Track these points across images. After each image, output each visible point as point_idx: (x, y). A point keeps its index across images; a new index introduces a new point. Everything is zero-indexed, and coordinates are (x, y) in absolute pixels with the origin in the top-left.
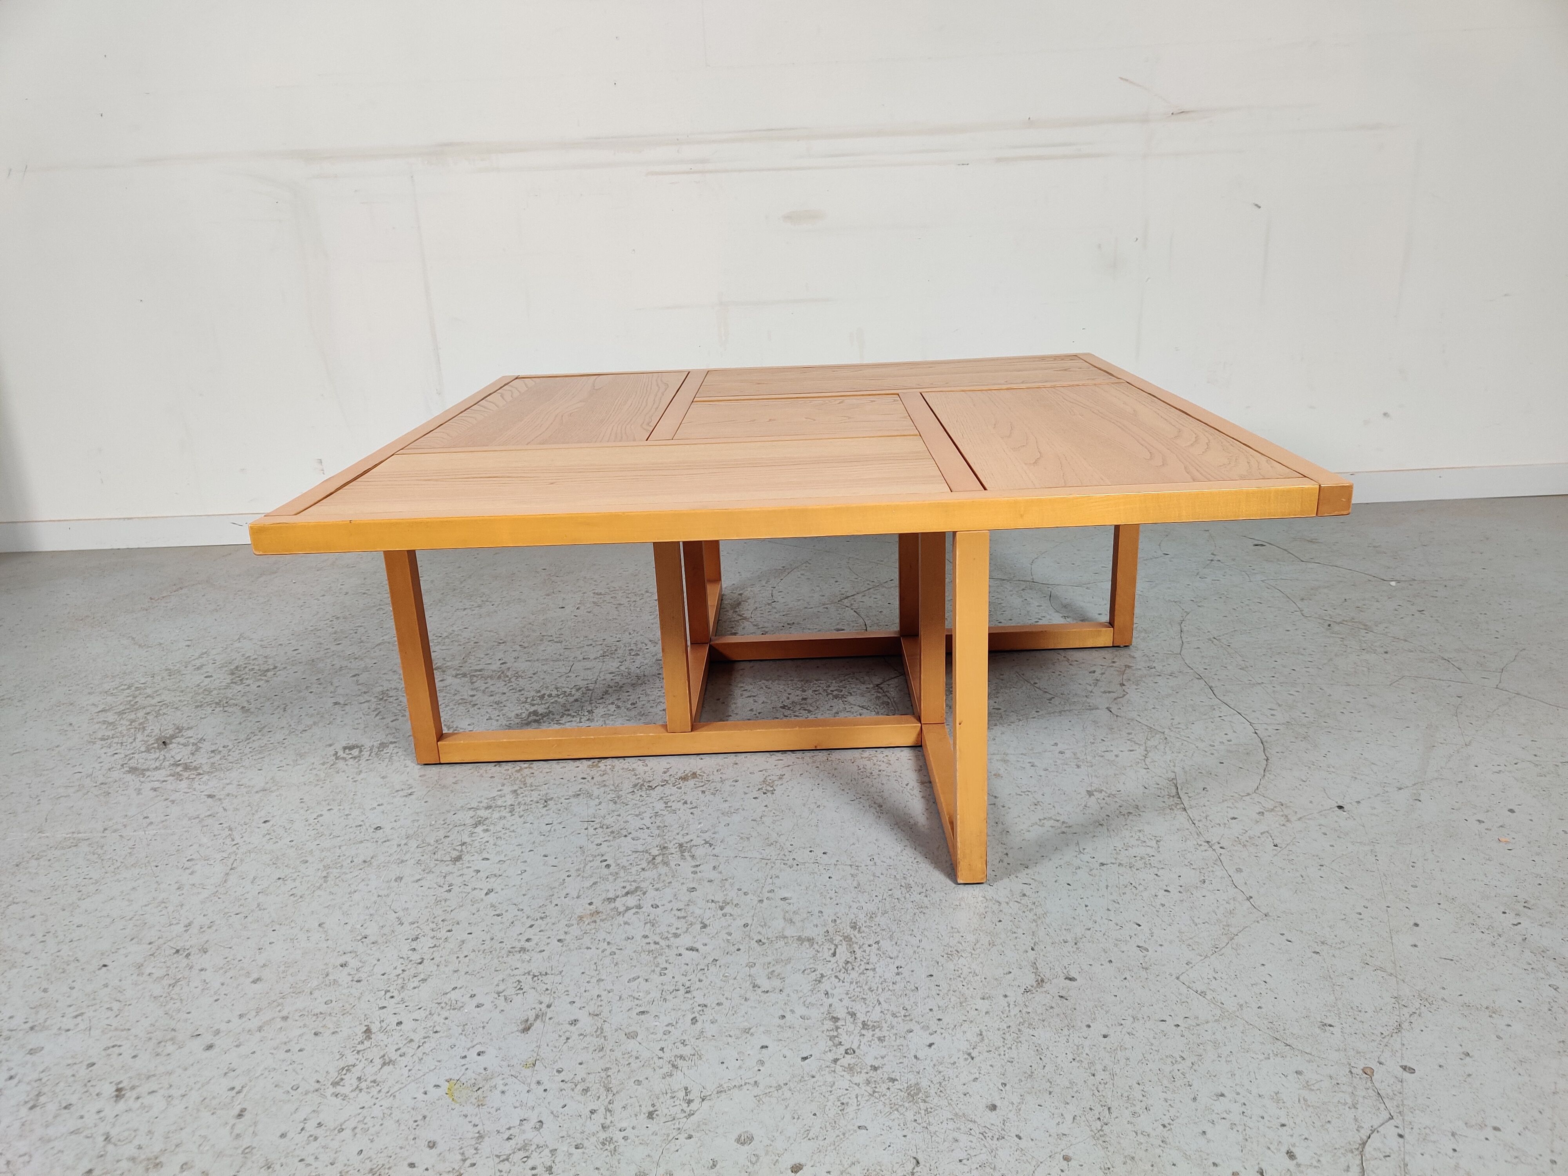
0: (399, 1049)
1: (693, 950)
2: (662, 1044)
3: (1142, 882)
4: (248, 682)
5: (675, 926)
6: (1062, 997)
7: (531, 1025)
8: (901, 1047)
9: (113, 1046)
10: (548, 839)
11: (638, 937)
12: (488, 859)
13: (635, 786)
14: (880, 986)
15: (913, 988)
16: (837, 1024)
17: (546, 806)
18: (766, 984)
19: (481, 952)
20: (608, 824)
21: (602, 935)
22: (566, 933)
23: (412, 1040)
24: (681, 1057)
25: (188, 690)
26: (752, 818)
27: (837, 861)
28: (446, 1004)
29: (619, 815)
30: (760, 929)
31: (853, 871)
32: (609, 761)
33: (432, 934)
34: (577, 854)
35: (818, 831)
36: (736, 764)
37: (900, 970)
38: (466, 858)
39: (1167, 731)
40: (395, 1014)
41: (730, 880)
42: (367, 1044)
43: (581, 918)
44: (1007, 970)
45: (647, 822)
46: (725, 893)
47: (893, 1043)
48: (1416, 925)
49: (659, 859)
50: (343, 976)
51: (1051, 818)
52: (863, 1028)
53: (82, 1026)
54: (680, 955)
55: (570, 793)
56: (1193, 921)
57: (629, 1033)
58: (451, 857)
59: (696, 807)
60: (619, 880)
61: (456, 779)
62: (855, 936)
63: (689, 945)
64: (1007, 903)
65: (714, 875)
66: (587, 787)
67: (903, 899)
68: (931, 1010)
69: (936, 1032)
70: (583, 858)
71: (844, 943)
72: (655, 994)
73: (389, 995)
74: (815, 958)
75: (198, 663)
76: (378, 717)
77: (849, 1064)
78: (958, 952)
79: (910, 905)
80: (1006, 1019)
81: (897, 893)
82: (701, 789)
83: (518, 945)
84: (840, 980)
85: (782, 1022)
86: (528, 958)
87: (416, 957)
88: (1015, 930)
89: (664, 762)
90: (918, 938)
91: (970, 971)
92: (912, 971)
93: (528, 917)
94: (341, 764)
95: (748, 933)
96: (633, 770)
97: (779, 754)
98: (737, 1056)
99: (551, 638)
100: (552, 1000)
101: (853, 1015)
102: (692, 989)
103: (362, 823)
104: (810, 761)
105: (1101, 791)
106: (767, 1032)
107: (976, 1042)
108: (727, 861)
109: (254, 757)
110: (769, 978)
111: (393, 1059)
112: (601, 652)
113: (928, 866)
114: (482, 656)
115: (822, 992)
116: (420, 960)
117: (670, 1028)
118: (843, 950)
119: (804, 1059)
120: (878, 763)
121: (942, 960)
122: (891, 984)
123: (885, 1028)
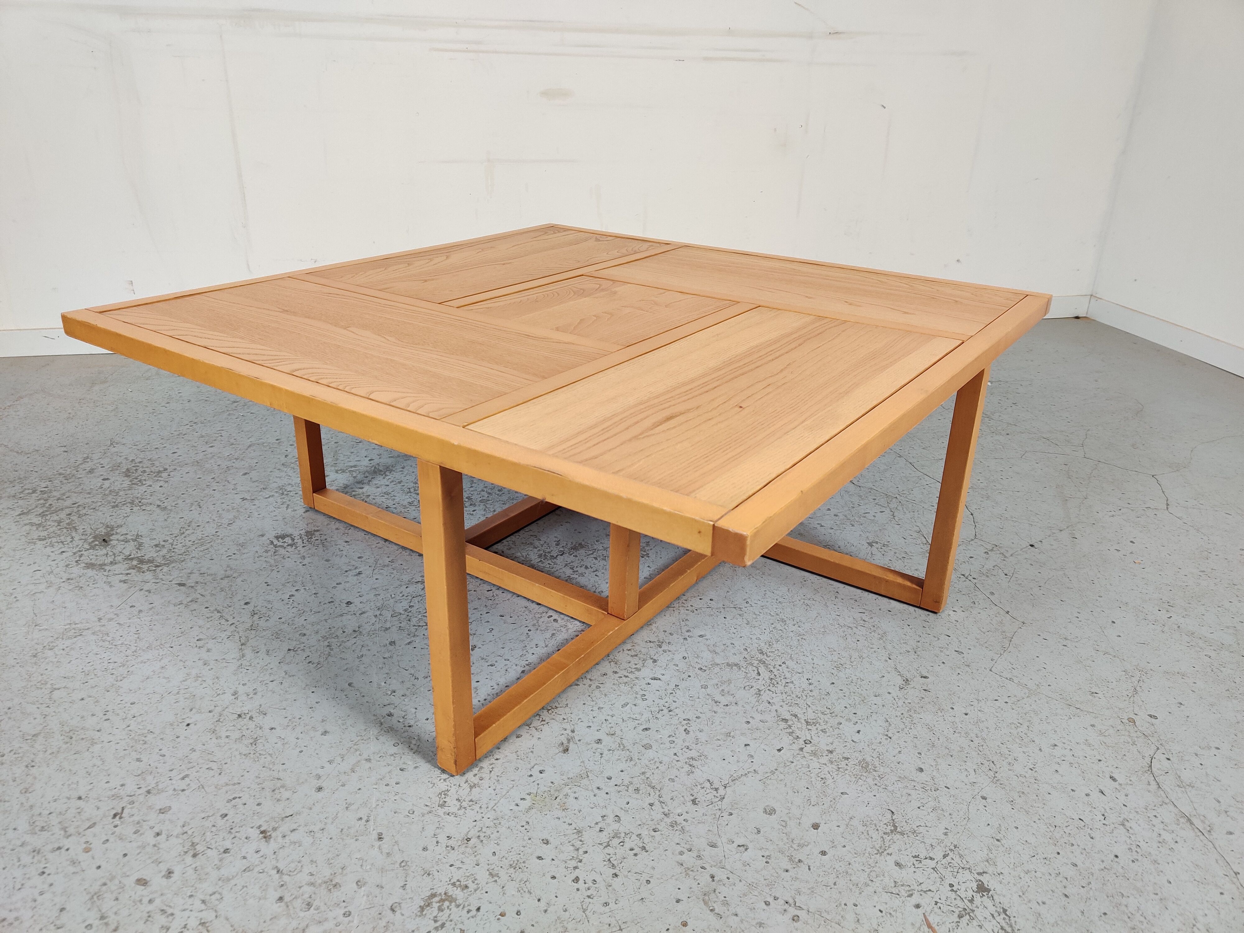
2: (673, 751)
6: (925, 690)
7: (568, 746)
8: (840, 735)
9: (234, 799)
10: (496, 602)
11: (610, 674)
13: (538, 556)
14: (802, 693)
15: (826, 693)
16: (788, 723)
18: (723, 700)
23: (481, 767)
24: (692, 758)
27: (725, 606)
30: (696, 660)
31: (740, 613)
34: (525, 614)
37: (810, 681)
39: (898, 497)
41: (654, 625)
44: (880, 675)
46: (656, 635)
47: (833, 733)
48: (1113, 622)
50: (394, 723)
52: (807, 725)
53: (194, 786)
54: (649, 684)
56: (981, 630)
57: (645, 745)
59: (597, 570)
62: (766, 660)
63: (652, 676)
64: (857, 627)
67: (784, 630)
68: (846, 707)
69: (857, 722)
70: (533, 616)
71: (762, 665)
72: (647, 715)
74: (747, 678)
76: (290, 510)
77: (812, 751)
78: (842, 665)
79: (792, 634)
80: (898, 709)
81: (779, 626)
82: (593, 556)
84: (773, 692)
85: (749, 726)
88: (871, 646)
90: (810, 658)
91: (857, 677)
92: (819, 681)
93: (515, 666)
94: (282, 551)
95: (689, 664)
96: (530, 544)
98: (731, 754)
100: (572, 726)
101: (796, 716)
102: (672, 708)
103: (332, 600)
105: (879, 542)
106: (743, 734)
107: (887, 727)
110: (723, 695)
115: (765, 701)
117: (672, 739)
118: (762, 669)
119: (779, 750)
121: (835, 672)
122: (809, 692)
123: (822, 724)
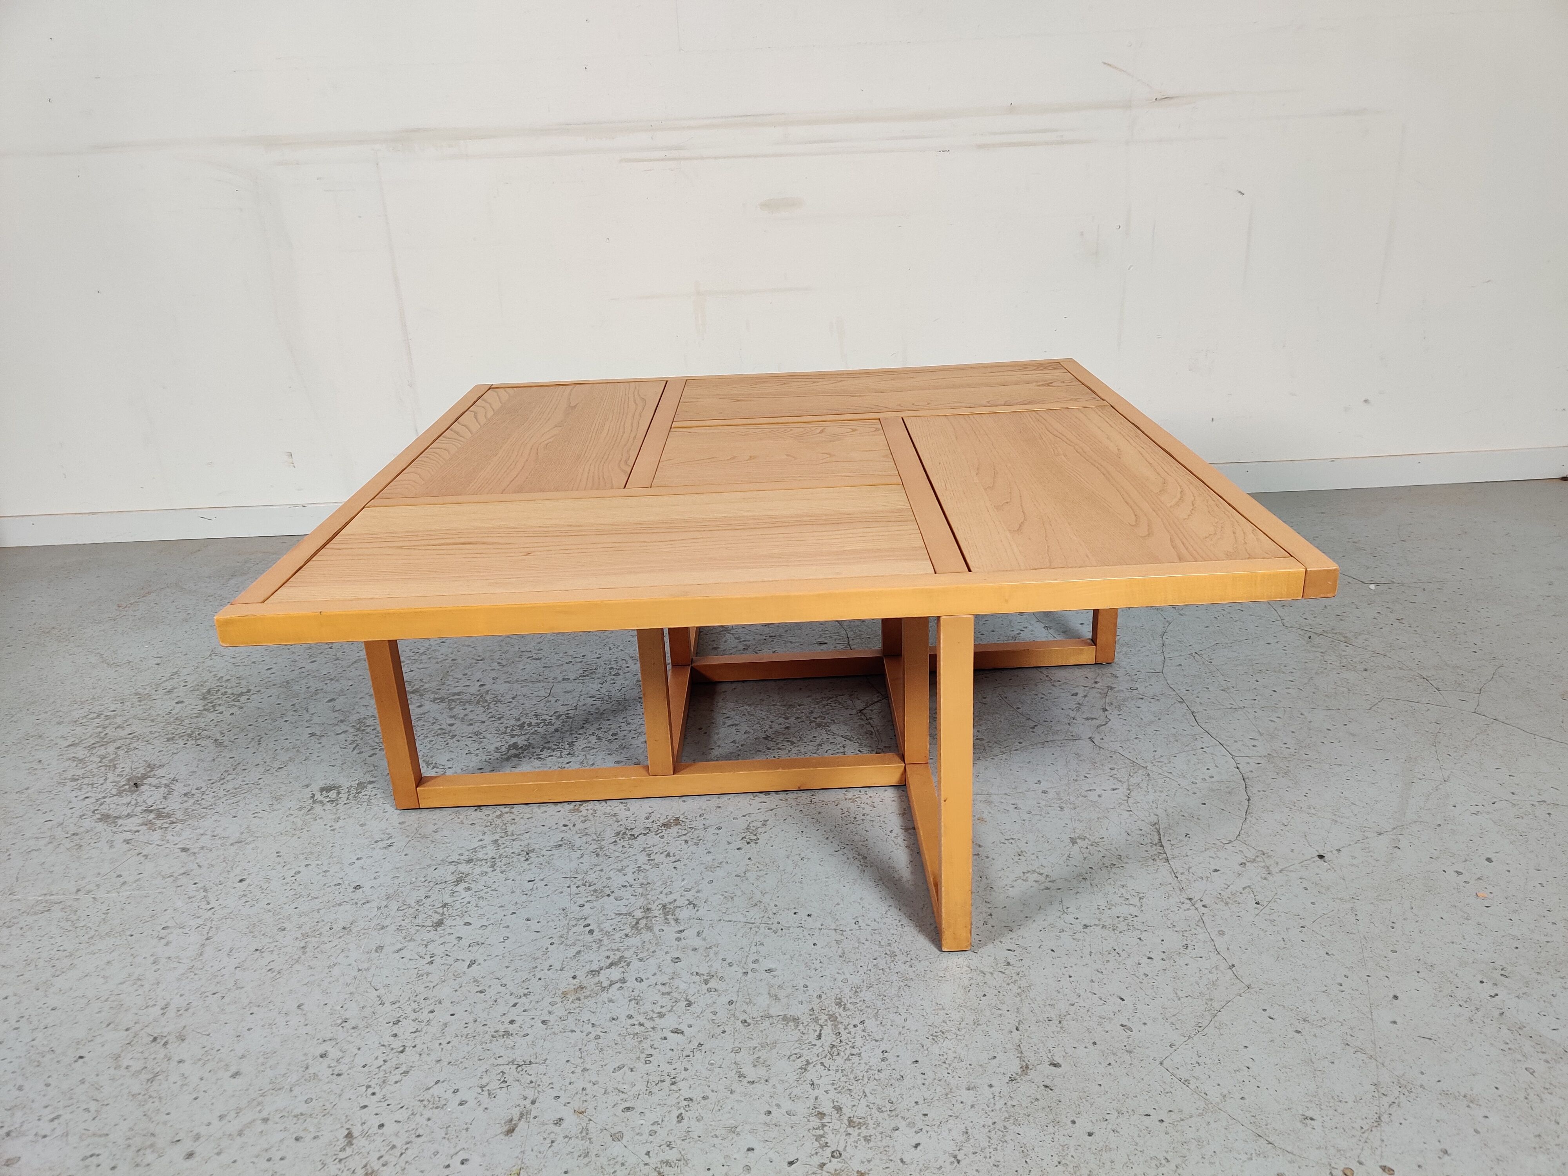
0: (382, 1157)
1: (678, 1033)
2: (648, 1147)
3: (1125, 947)
4: (221, 709)
5: (660, 1004)
6: (1046, 1087)
7: (516, 1125)
8: (887, 1149)
9: (92, 1156)
10: (531, 898)
11: (623, 1017)
12: (470, 924)
13: (618, 834)
14: (865, 1074)
15: (899, 1077)
16: (824, 1121)
17: (527, 860)
18: (751, 1073)
19: (464, 1038)
20: (591, 881)
21: (586, 1015)
22: (550, 1013)
23: (394, 1147)
24: (667, 1163)
25: (159, 719)
26: (736, 873)
27: (822, 925)
28: (429, 1101)
29: (602, 870)
30: (745, 1007)
31: (838, 937)
32: (590, 805)
33: (413, 1016)
34: (561, 917)
35: (802, 888)
36: (720, 807)
37: (886, 1054)
38: (448, 922)
39: (1149, 765)
40: (376, 1114)
41: (714, 949)
42: (349, 1151)
43: (565, 994)
44: (991, 1055)
45: (630, 878)
46: (710, 963)
47: (879, 1144)
48: (1396, 997)
49: (643, 923)
50: (323, 1069)
51: (1034, 871)
52: (849, 1126)
53: (59, 1132)
54: (665, 1038)
55: (552, 844)
56: (1176, 994)
57: (615, 1134)
58: (433, 922)
59: (679, 860)
60: (603, 948)
61: (436, 827)
62: (840, 1015)
63: (675, 1026)
64: (991, 973)
65: (697, 942)
66: (569, 836)
67: (887, 970)
68: (916, 1103)
69: (921, 1130)
70: (567, 921)
71: (830, 1023)
72: (641, 1086)
73: (370, 1091)
74: (800, 1041)
75: (169, 685)
76: (355, 752)
77: (836, 1170)
78: (943, 1032)
79: (895, 977)
80: (991, 1114)
81: (882, 963)
82: (684, 838)
83: (502, 1028)
84: (825, 1067)
85: (768, 1119)
86: (512, 1044)
87: (397, 1044)
88: (1000, 1006)
89: (646, 805)
90: (903, 1017)
91: (955, 1056)
92: (898, 1056)
93: (511, 994)
94: (318, 809)
95: (732, 1012)
96: (615, 815)
97: (761, 795)
98: (723, 1161)
99: (529, 654)
100: (537, 1094)
101: (839, 1109)
102: (677, 1079)
103: (340, 881)
104: (794, 803)
105: (1084, 838)
106: (753, 1131)
107: (961, 1142)
108: (711, 926)
109: (229, 802)
110: (755, 1066)
111: (376, 1169)
112: (581, 671)
113: (912, 929)
114: (460, 676)
115: (808, 1082)
116: (402, 1048)
117: (655, 1128)
118: (827, 1031)
119: (791, 1163)
120: (862, 805)
121: (927, 1043)
122: (876, 1072)
123: (871, 1126)
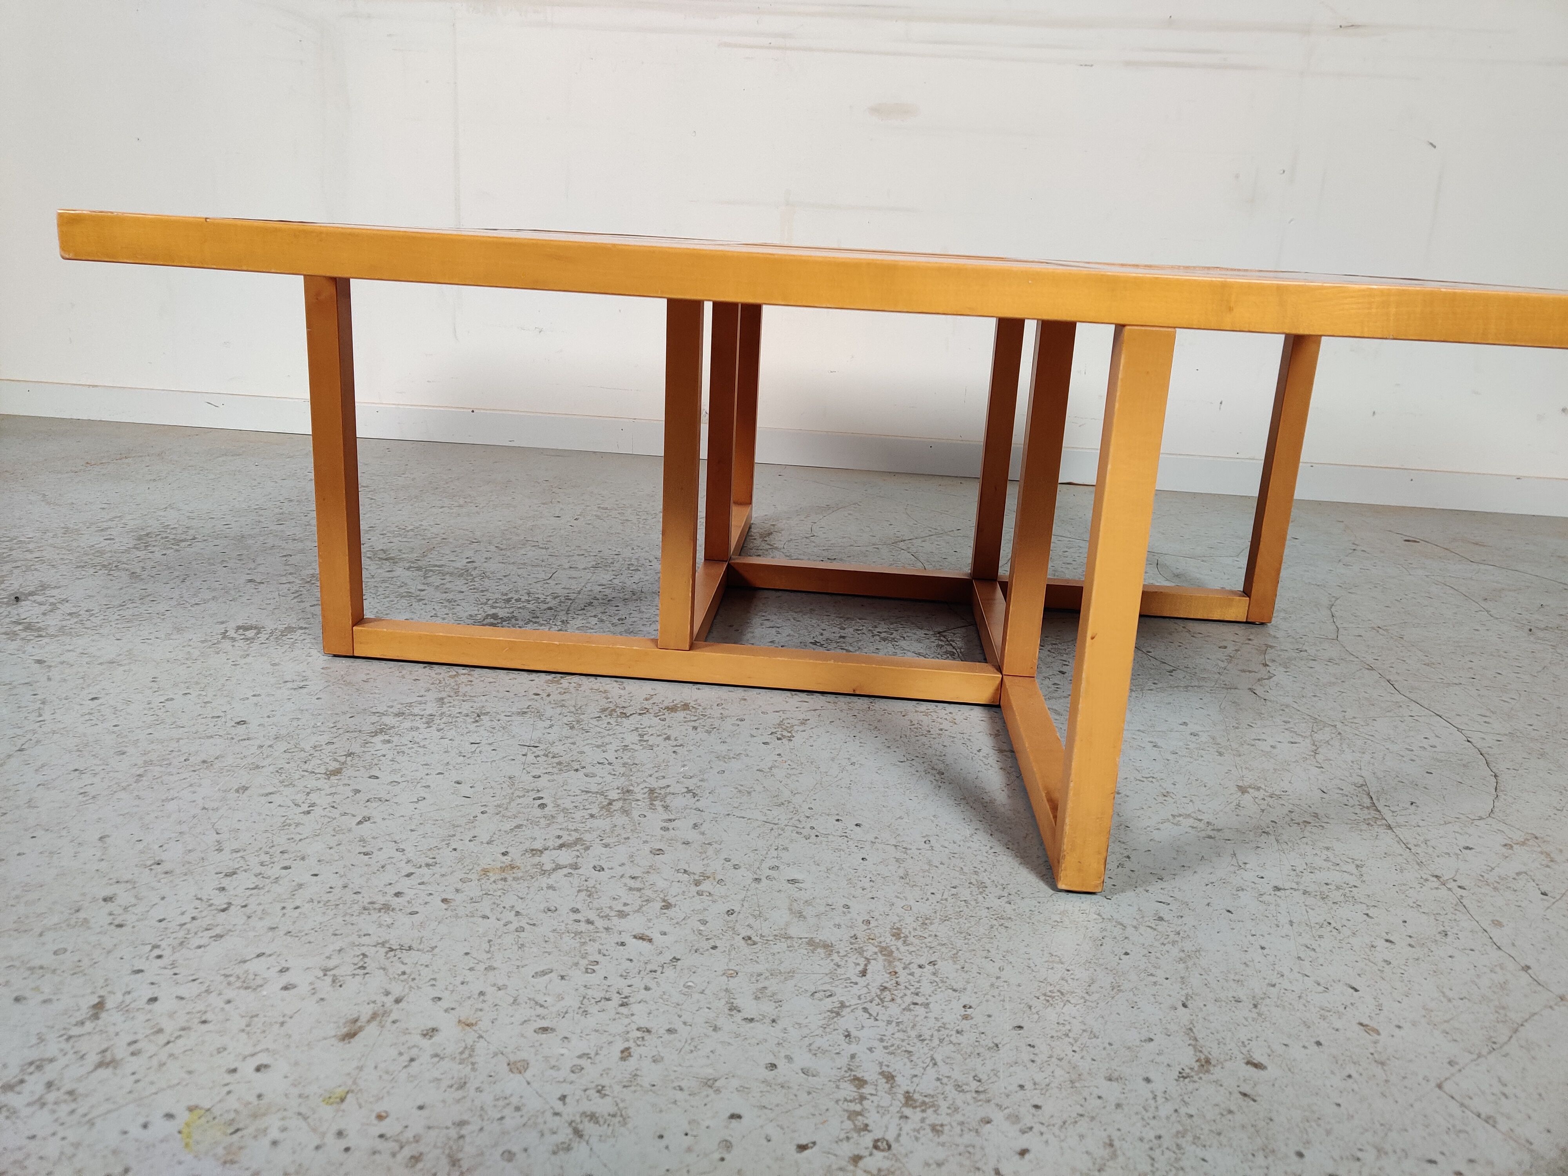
0: (135, 1042)
1: (644, 939)
2: (566, 1089)
3: (1346, 922)
4: (153, 549)
5: (623, 900)
6: (1245, 1095)
7: (361, 1029)
8: (970, 1149)
10: (471, 761)
11: (564, 910)
12: (377, 778)
13: (604, 710)
14: (935, 1033)
15: (991, 1045)
16: (863, 1090)
17: (477, 721)
18: (750, 1007)
19: (321, 905)
20: (556, 751)
21: (510, 900)
22: (457, 891)
23: (160, 1031)
24: (593, 1117)
25: (79, 549)
26: (758, 768)
27: (876, 838)
28: (238, 977)
29: (574, 743)
30: (751, 921)
31: (899, 855)
32: (576, 679)
33: (258, 869)
34: (504, 786)
35: (850, 795)
36: (745, 700)
37: (969, 1011)
38: (348, 772)
39: (1339, 725)
40: (152, 984)
41: (715, 845)
42: (89, 1026)
43: (485, 872)
44: (1145, 1035)
45: (611, 756)
46: (705, 862)
47: (959, 1140)
49: (617, 805)
50: (100, 916)
51: (1189, 816)
52: (906, 1104)
54: (623, 944)
55: (514, 710)
56: (1443, 993)
57: (515, 1063)
58: (327, 769)
59: (681, 745)
60: (555, 826)
61: (368, 677)
62: (898, 949)
63: (638, 931)
64: (1135, 927)
65: (692, 835)
66: (538, 705)
67: (973, 903)
68: (1022, 1087)
69: (1031, 1128)
70: (511, 791)
71: (880, 958)
72: (571, 1001)
73: (157, 952)
74: (832, 975)
75: (105, 525)
76: (296, 600)
77: (880, 1170)
78: (1062, 994)
79: (984, 913)
80: (1153, 1123)
81: (965, 893)
82: (693, 724)
83: (381, 900)
84: (870, 1015)
85: (771, 1074)
86: (390, 921)
87: (220, 900)
88: (1152, 971)
89: (648, 687)
90: (997, 965)
91: (1084, 1027)
92: (989, 1016)
93: (408, 862)
94: (226, 645)
95: (731, 925)
96: (605, 692)
97: (804, 695)
98: (687, 1128)
99: (537, 544)
100: (407, 990)
101: (890, 1078)
102: (632, 1000)
103: (222, 714)
104: (845, 707)
105: (1259, 789)
106: (743, 1090)
107: (1102, 1158)
108: (715, 820)
109: (119, 626)
110: (757, 998)
111: (119, 1057)
112: (594, 563)
113: (1010, 859)
114: (447, 552)
115: (841, 1031)
116: (225, 906)
117: (583, 1062)
118: (877, 967)
119: (802, 1148)
120: (939, 720)
121: (1037, 1004)
122: (954, 1033)
123: (944, 1109)
